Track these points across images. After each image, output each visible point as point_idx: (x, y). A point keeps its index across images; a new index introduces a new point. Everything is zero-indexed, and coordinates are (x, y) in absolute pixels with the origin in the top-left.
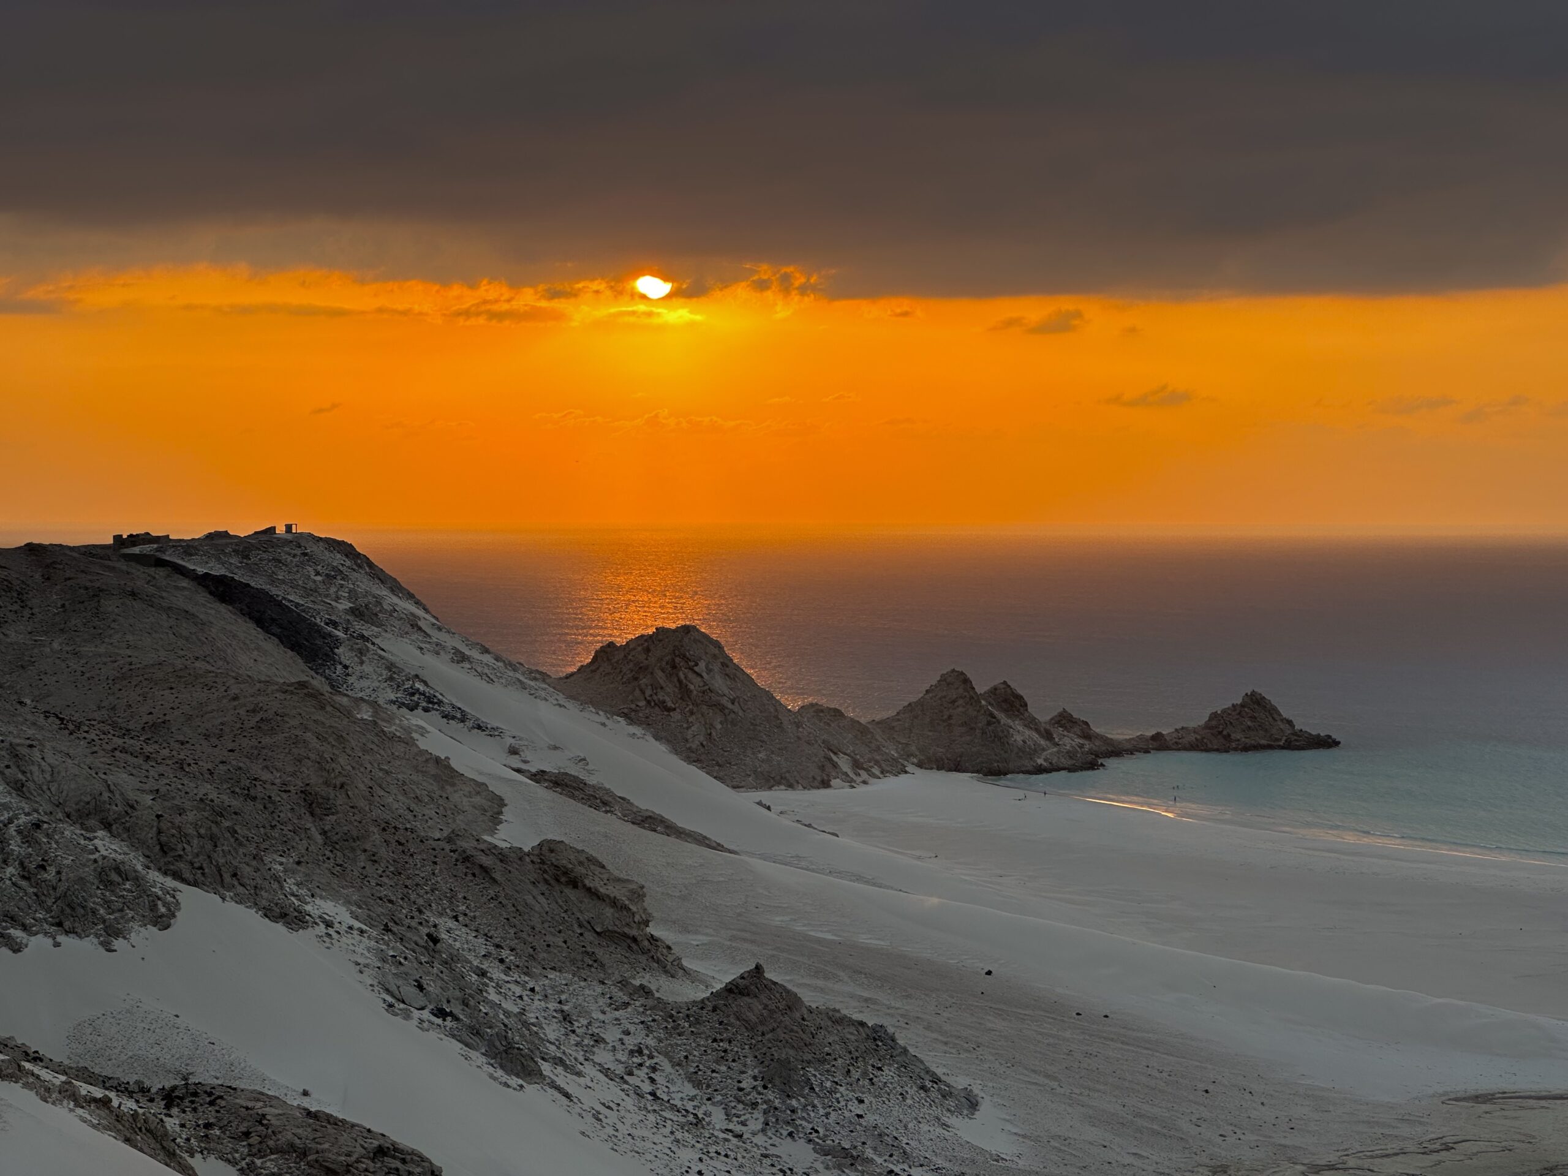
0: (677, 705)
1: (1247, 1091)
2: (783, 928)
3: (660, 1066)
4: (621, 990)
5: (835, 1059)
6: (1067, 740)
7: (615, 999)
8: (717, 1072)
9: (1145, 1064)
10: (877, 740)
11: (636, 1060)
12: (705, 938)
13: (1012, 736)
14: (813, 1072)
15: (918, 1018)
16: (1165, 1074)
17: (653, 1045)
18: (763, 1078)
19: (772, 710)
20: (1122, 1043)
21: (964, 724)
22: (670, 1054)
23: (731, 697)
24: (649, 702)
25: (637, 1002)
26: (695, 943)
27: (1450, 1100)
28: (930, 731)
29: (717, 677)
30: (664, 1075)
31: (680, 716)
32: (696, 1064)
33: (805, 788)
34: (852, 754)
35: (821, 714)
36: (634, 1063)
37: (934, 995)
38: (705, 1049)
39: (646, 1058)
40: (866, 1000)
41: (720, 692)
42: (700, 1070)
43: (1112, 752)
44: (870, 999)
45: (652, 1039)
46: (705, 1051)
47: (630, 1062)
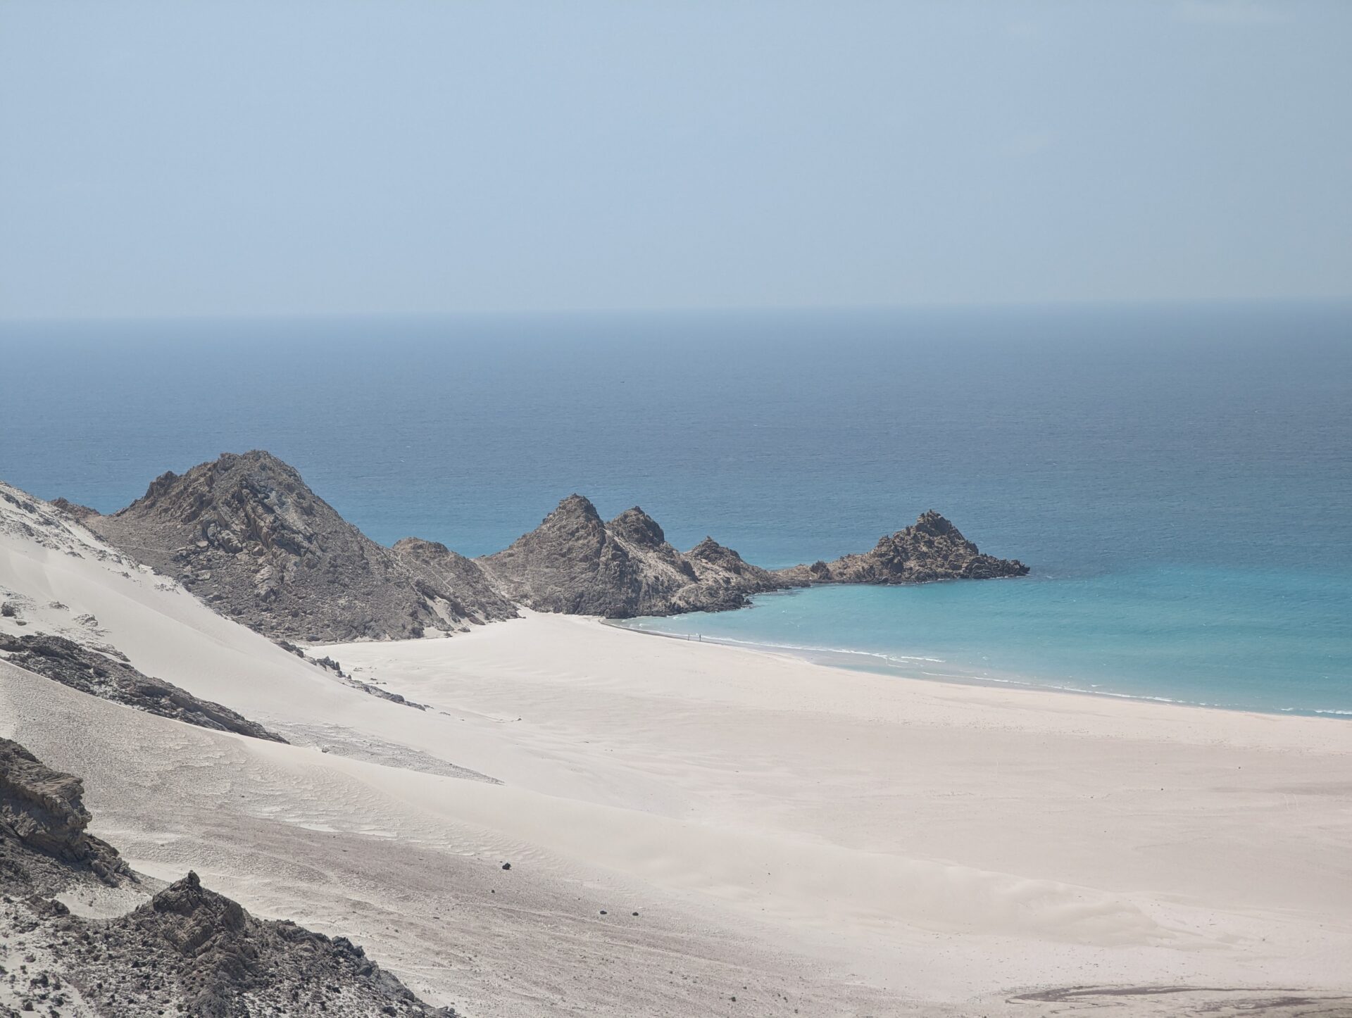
0: (244, 545)
1: (782, 997)
2: (269, 820)
3: (68, 997)
4: (30, 908)
5: (281, 982)
6: (710, 575)
7: (20, 919)
8: (136, 1003)
9: (669, 969)
10: (485, 579)
11: (37, 991)
12: (172, 835)
13: (642, 571)
14: (252, 998)
15: (412, 924)
16: (690, 981)
17: (61, 972)
18: (189, 1007)
19: (356, 549)
20: (649, 945)
21: (585, 559)
22: (82, 982)
23: (308, 534)
24: (211, 543)
25: (47, 922)
26: (160, 842)
27: (1016, 997)
28: (547, 567)
29: (292, 510)
30: (72, 1007)
31: (248, 558)
32: (112, 993)
33: (392, 639)
34: (452, 597)
35: (420, 551)
36: (35, 995)
37: (436, 896)
38: (123, 975)
39: (50, 988)
40: (356, 904)
41: (295, 528)
42: (114, 1001)
43: (764, 586)
44: (359, 903)
45: (62, 965)
46: (124, 978)
47: (31, 994)
